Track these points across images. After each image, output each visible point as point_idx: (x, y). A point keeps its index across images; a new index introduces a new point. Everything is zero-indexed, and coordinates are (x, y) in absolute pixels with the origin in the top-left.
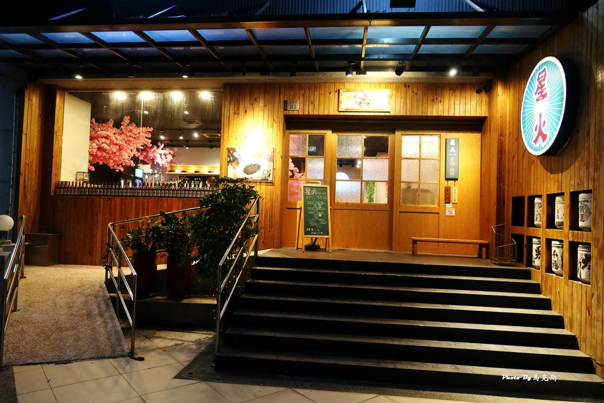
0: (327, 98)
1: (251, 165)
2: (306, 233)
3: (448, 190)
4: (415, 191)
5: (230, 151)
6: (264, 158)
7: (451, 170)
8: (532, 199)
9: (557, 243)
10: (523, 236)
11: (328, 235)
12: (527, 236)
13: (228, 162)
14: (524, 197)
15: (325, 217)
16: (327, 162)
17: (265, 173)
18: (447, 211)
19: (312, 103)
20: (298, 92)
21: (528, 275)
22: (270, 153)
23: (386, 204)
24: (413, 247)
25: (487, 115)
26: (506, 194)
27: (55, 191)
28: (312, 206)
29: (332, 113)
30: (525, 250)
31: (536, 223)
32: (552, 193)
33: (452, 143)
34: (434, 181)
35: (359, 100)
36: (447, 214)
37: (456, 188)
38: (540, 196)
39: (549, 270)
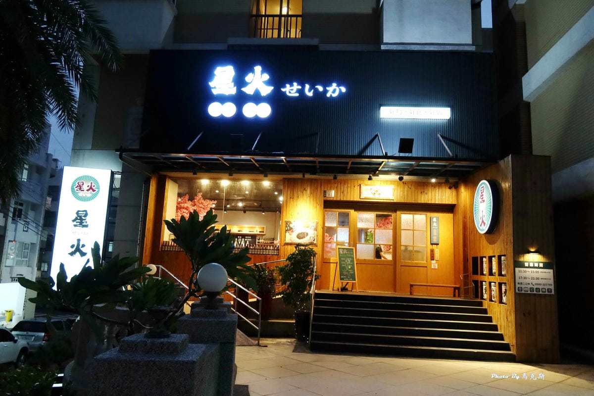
0: (352, 190)
1: (302, 233)
2: (341, 279)
3: (432, 251)
4: (411, 252)
5: (288, 223)
6: (311, 228)
7: (434, 237)
8: (482, 258)
9: (494, 284)
10: (478, 281)
11: (355, 280)
12: (480, 281)
13: (286, 231)
14: (478, 257)
15: (353, 268)
16: (351, 231)
17: (312, 238)
18: (432, 265)
19: (342, 193)
20: (333, 185)
21: (481, 304)
22: (315, 225)
23: (391, 261)
24: (411, 289)
25: (456, 203)
26: (469, 254)
27: (162, 248)
28: (344, 261)
29: (355, 200)
30: (479, 289)
31: (484, 273)
32: (491, 255)
33: (435, 220)
34: (422, 245)
35: (373, 192)
36: (432, 268)
37: (438, 250)
38: (485, 257)
39: (491, 300)
